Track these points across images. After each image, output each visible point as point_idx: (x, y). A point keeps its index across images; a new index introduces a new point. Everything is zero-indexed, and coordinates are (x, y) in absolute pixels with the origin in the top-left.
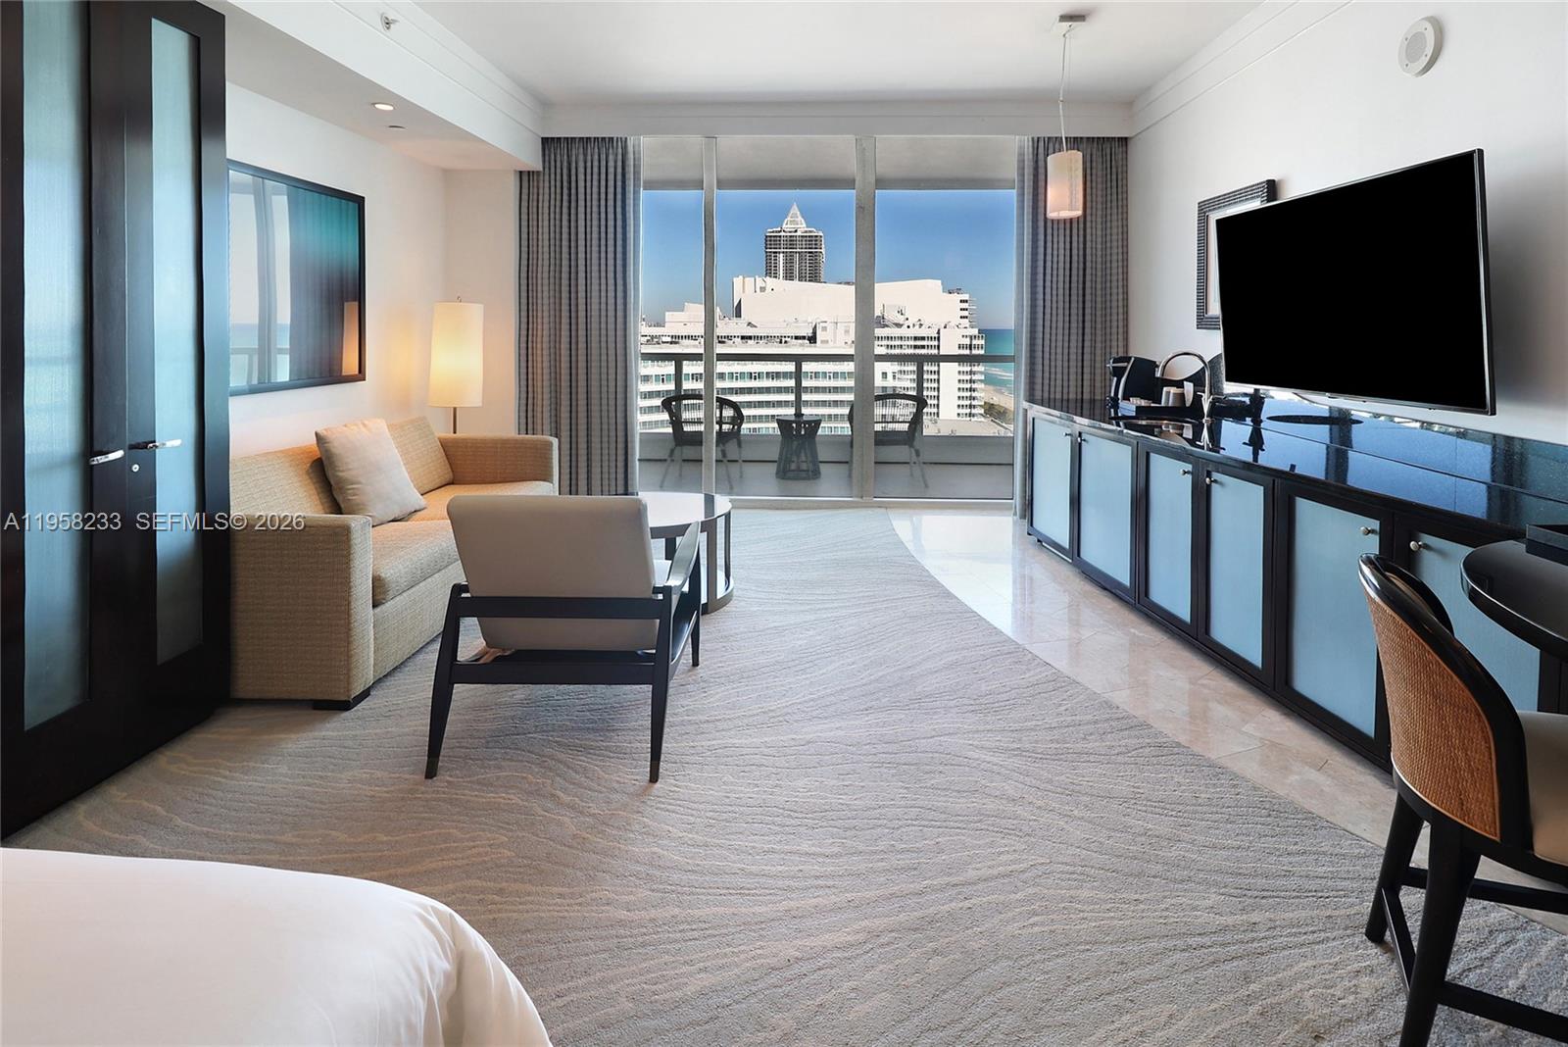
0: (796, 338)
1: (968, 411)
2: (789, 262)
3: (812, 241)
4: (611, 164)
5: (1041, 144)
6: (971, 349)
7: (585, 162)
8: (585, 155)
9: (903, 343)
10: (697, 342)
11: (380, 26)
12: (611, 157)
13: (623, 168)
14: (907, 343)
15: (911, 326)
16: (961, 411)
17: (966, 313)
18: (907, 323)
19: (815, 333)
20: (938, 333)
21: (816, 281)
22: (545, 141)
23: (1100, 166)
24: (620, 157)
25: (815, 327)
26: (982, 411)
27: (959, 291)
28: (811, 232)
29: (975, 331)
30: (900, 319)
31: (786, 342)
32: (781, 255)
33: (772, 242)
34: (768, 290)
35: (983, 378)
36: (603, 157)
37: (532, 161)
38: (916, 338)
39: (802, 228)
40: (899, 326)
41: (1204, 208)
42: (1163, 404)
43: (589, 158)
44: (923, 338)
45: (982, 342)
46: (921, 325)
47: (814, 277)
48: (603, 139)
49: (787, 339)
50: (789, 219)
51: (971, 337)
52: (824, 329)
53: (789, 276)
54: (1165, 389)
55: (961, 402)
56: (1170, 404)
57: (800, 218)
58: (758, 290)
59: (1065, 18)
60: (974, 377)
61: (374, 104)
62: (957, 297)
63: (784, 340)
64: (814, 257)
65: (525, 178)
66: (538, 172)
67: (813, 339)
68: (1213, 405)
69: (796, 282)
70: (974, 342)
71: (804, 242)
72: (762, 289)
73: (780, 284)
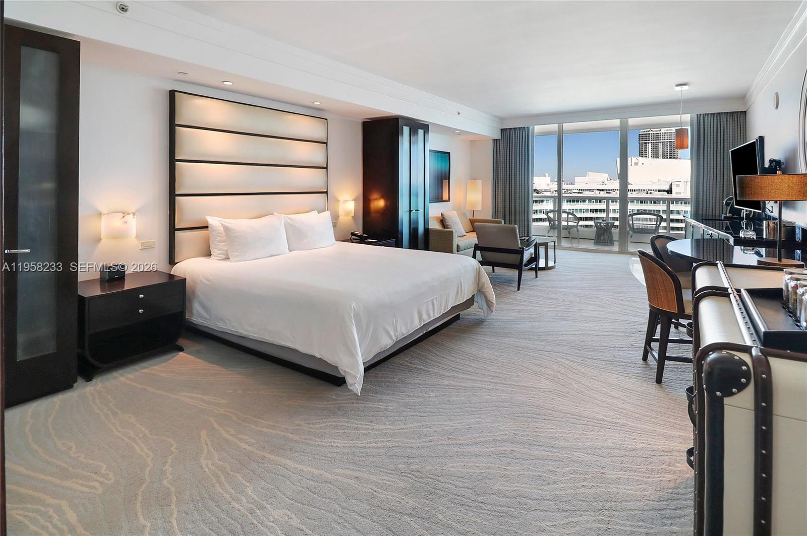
0: (659, 191)
2: (656, 149)
3: (672, 135)
4: (524, 135)
5: (702, 116)
7: (515, 136)
8: (515, 133)
12: (524, 133)
13: (528, 136)
19: (671, 188)
21: (674, 158)
22: (501, 129)
24: (527, 133)
25: (671, 184)
31: (650, 193)
32: (650, 144)
33: (643, 138)
34: (640, 164)
36: (521, 133)
37: (498, 136)
47: (672, 156)
48: (521, 128)
49: (651, 191)
52: (678, 186)
53: (655, 155)
58: (633, 164)
61: (455, 131)
63: (649, 192)
65: (495, 141)
66: (499, 139)
67: (670, 191)
69: (659, 159)
71: (666, 136)
72: (636, 164)
73: (649, 161)
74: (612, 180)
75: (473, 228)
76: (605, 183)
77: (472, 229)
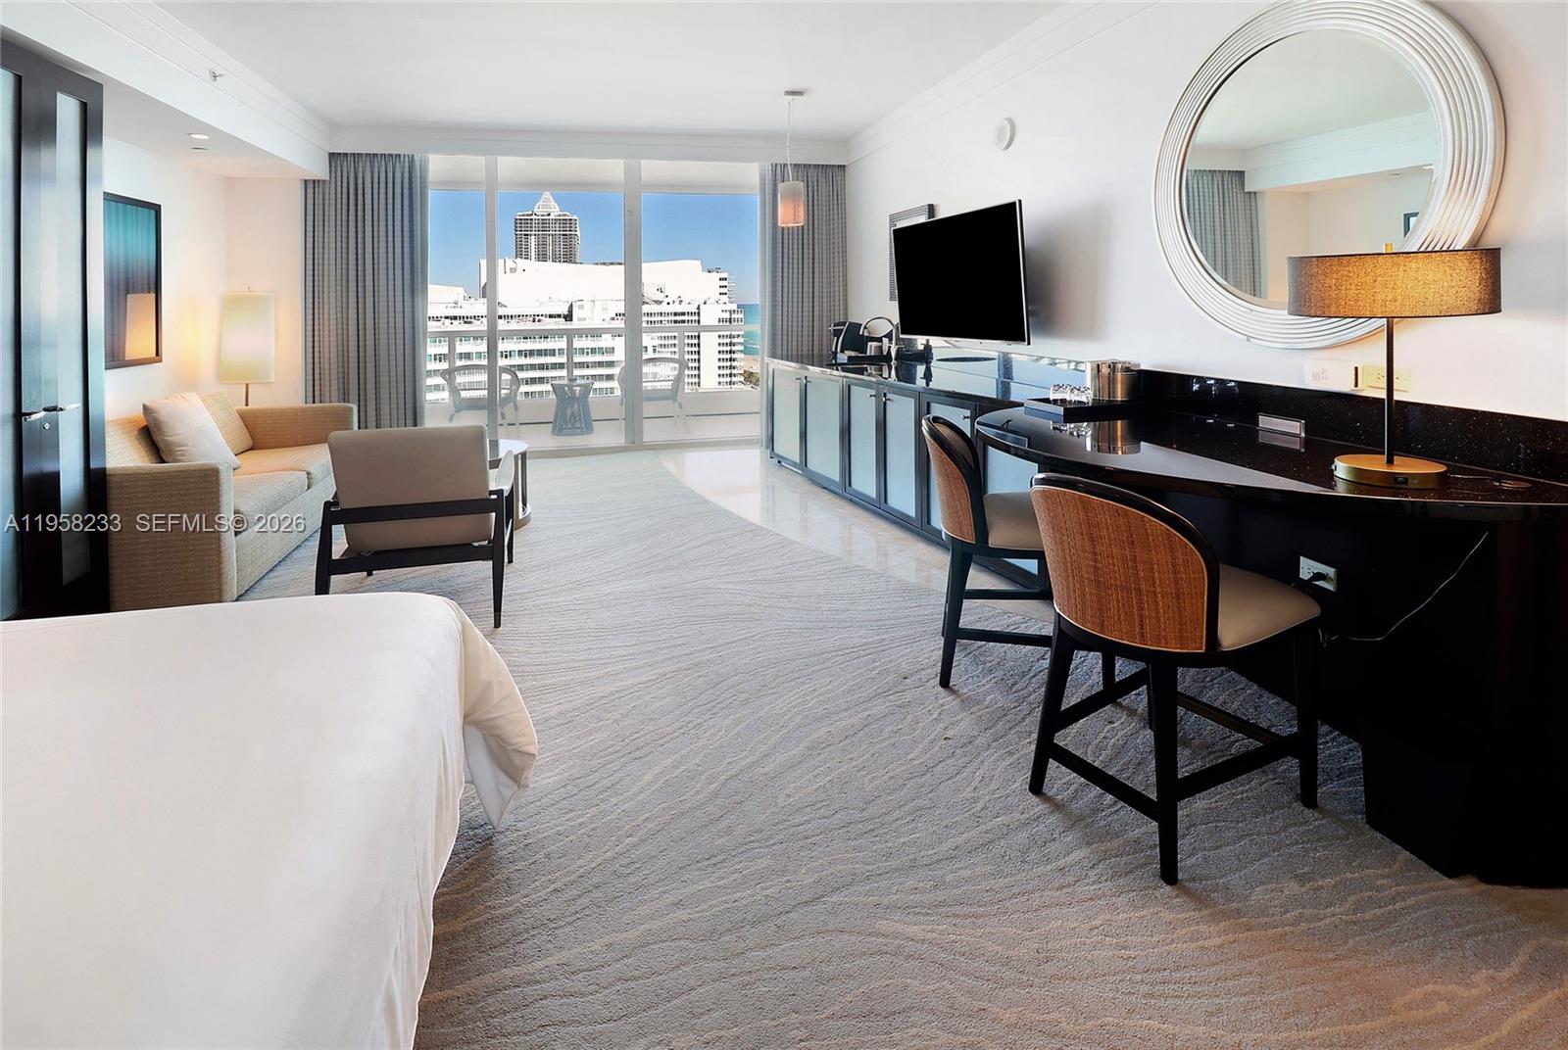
0: (551, 316)
1: (728, 379)
2: (542, 246)
3: (567, 224)
4: (400, 174)
5: (779, 168)
6: (730, 322)
7: (372, 173)
9: (663, 318)
10: (440, 323)
11: (209, 78)
13: (411, 176)
14: (667, 318)
15: (671, 303)
16: (721, 380)
17: (724, 290)
18: (667, 300)
19: (571, 310)
20: (698, 308)
21: (571, 262)
22: (332, 155)
23: (824, 185)
24: (407, 170)
25: (571, 305)
26: (742, 379)
27: (718, 270)
28: (565, 215)
29: (734, 307)
30: (660, 296)
31: (539, 321)
32: (533, 237)
33: (523, 226)
34: (520, 270)
35: (742, 348)
37: (319, 170)
38: (675, 314)
39: (555, 212)
40: (659, 302)
41: (893, 218)
42: (868, 354)
43: (376, 169)
44: (683, 314)
45: (741, 316)
46: (681, 301)
47: (569, 257)
48: (391, 155)
49: (540, 318)
50: (541, 203)
51: (730, 311)
52: (581, 306)
53: (542, 257)
54: (869, 344)
55: (722, 372)
56: (873, 354)
57: (553, 203)
58: (508, 271)
59: (788, 93)
60: (734, 348)
61: (190, 134)
62: (716, 276)
63: (537, 318)
64: (569, 239)
66: (324, 181)
67: (569, 317)
68: (898, 351)
69: (549, 263)
70: (733, 316)
71: (557, 225)
72: (513, 270)
73: (531, 265)
74: (473, 299)
75: (253, 439)
76: (459, 305)
77: (249, 443)
